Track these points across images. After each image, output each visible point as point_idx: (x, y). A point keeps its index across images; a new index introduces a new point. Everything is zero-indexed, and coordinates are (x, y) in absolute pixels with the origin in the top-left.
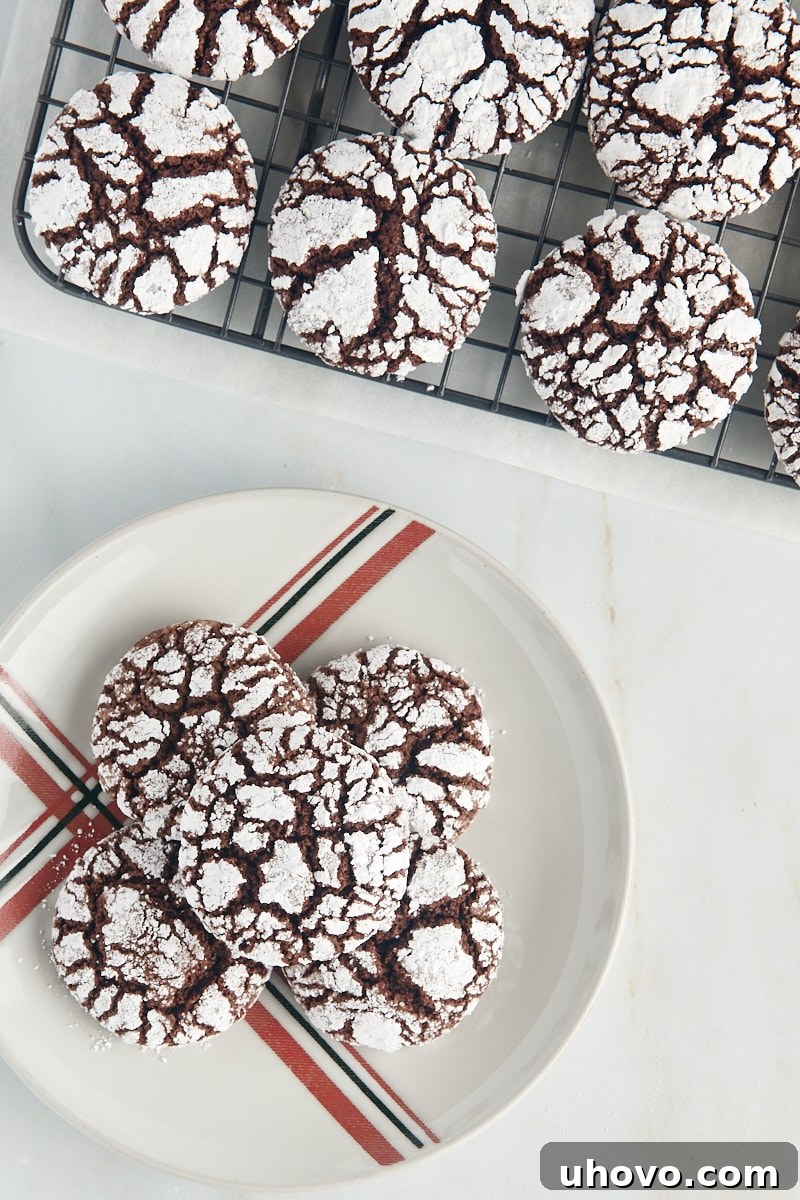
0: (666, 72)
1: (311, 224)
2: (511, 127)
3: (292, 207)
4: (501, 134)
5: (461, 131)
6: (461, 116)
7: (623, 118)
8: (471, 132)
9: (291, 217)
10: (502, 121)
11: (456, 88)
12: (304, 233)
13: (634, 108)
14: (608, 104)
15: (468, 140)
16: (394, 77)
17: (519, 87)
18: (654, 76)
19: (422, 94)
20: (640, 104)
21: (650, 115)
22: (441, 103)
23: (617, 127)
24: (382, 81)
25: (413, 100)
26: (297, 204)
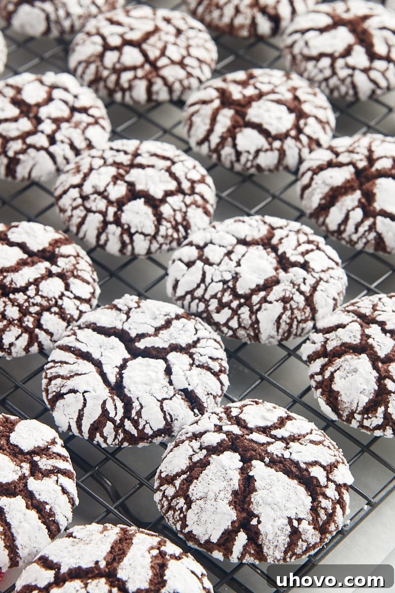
0: (238, 269)
1: (211, 495)
2: (216, 366)
3: (189, 507)
4: (216, 374)
5: (200, 393)
6: (190, 388)
7: (251, 307)
8: (204, 389)
9: (196, 512)
10: (209, 369)
11: (171, 383)
12: (215, 503)
13: (248, 297)
14: (235, 312)
15: (208, 394)
16: (139, 414)
17: (193, 350)
18: (236, 278)
19: (161, 401)
20: (248, 292)
21: (258, 289)
22: (174, 395)
23: (253, 312)
24: (136, 423)
25: (162, 409)
26: (189, 503)
